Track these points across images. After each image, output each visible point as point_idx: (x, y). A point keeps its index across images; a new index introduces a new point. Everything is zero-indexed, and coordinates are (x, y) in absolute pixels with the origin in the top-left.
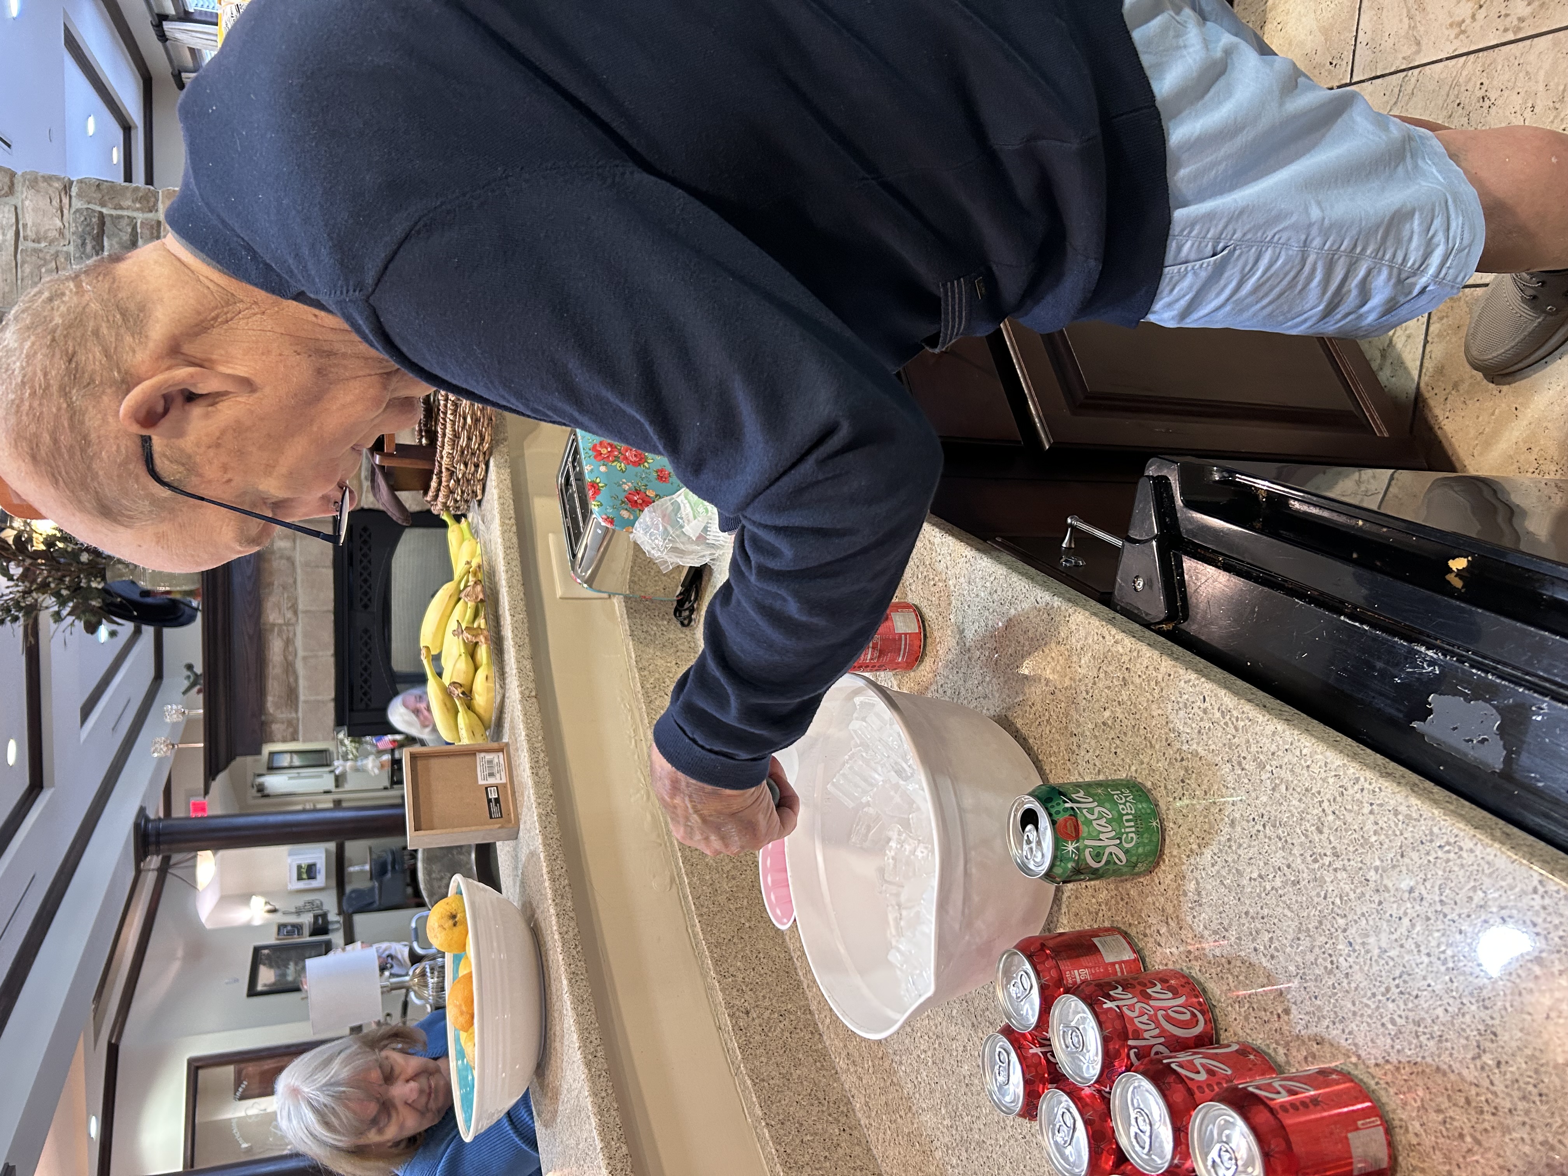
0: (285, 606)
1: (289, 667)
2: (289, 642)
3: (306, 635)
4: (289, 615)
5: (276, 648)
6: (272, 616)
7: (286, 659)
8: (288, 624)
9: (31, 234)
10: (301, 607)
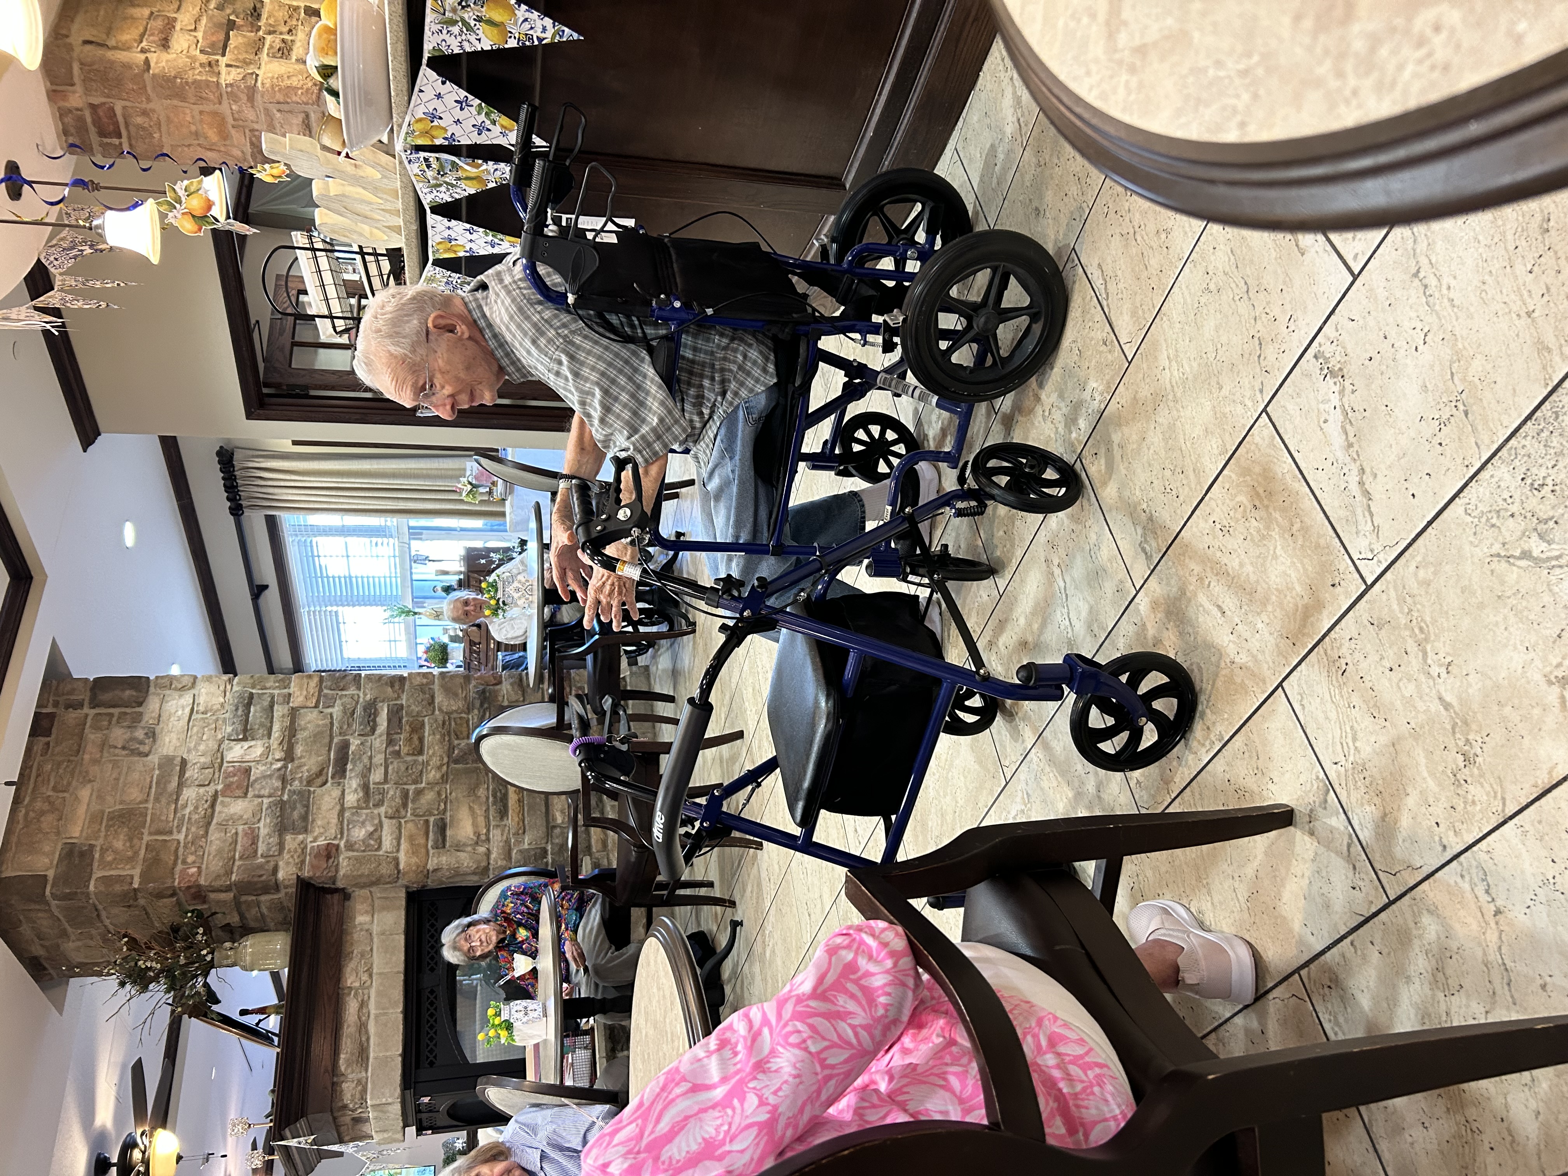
0: (361, 970)
1: (362, 1027)
2: (363, 1004)
3: (379, 993)
4: (365, 977)
5: (352, 1007)
6: (351, 979)
7: (359, 1018)
8: (363, 986)
9: (201, 708)
10: (375, 970)
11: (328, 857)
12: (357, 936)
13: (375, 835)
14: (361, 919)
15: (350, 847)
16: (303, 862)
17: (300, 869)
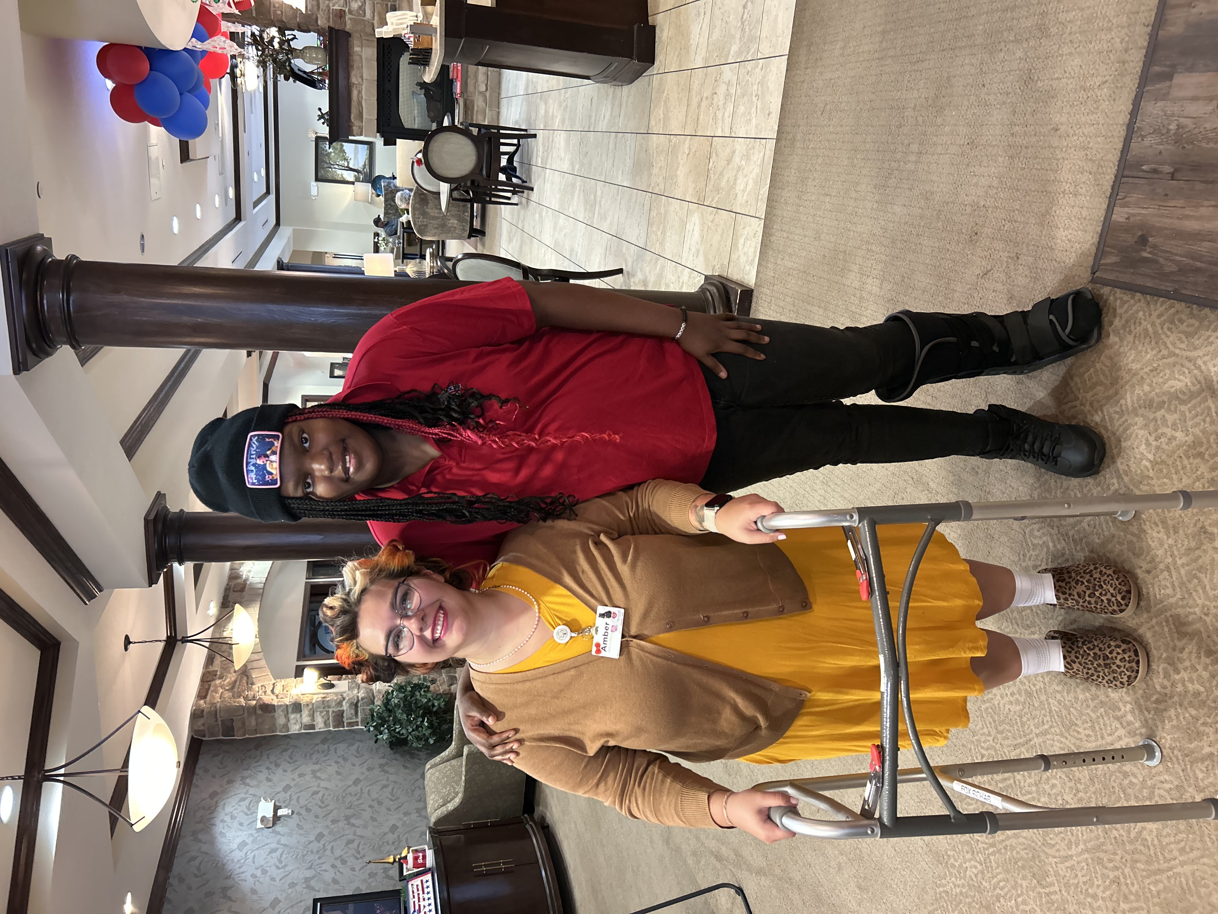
0: (358, 76)
1: (360, 103)
2: (360, 92)
3: (366, 89)
4: (360, 80)
5: (355, 93)
6: (354, 80)
7: (358, 99)
8: (359, 84)
10: (364, 77)
11: (341, 17)
12: (356, 58)
13: (362, 8)
14: (357, 49)
15: (350, 12)
16: (329, 17)
17: (329, 22)
